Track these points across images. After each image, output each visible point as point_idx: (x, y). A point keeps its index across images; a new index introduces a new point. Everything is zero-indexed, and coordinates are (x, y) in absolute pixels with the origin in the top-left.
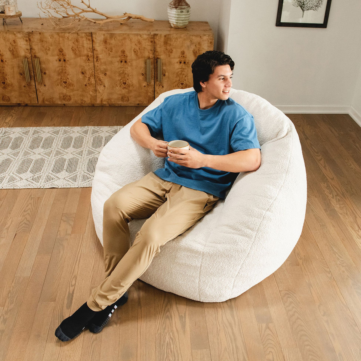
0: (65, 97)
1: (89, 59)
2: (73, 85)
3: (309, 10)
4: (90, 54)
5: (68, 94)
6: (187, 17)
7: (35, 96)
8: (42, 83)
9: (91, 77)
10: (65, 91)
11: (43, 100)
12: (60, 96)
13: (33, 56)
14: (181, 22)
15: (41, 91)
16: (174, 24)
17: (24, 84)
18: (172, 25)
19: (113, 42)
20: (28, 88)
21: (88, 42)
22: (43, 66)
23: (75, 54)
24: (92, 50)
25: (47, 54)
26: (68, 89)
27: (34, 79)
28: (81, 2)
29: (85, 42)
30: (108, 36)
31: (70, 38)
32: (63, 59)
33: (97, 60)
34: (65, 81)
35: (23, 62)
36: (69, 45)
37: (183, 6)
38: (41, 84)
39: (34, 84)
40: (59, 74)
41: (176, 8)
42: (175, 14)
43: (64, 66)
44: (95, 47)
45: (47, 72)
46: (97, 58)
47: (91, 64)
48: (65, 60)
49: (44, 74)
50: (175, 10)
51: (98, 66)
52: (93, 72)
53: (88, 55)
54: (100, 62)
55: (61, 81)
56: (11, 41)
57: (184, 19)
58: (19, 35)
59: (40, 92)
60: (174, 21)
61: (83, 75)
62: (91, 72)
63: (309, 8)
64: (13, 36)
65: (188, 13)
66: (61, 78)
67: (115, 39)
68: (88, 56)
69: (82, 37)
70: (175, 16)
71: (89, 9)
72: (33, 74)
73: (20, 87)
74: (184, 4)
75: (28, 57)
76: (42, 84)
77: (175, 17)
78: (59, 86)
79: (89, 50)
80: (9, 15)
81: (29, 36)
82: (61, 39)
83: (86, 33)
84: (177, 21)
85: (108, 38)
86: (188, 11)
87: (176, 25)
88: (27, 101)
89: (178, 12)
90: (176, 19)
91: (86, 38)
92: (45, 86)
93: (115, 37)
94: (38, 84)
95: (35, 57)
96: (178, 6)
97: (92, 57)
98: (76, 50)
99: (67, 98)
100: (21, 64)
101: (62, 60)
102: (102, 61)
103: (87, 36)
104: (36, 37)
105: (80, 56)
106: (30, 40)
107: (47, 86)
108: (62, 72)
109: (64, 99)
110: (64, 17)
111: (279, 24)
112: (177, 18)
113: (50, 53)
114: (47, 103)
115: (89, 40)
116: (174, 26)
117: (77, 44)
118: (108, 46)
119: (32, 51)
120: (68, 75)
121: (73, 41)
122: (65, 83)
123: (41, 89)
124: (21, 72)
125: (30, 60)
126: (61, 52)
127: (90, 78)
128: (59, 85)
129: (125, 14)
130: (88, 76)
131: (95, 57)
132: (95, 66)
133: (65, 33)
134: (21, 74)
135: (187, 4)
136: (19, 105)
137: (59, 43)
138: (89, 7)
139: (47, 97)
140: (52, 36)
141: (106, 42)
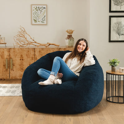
1: (33, 59)
4: (33, 57)
6: (73, 43)
7: (9, 75)
8: (12, 70)
11: (12, 77)
12: (19, 75)
16: (67, 46)
19: (43, 52)
20: (6, 72)
21: (33, 52)
22: (14, 62)
23: (27, 57)
27: (9, 68)
28: (31, 38)
30: (41, 49)
34: (22, 68)
35: (6, 60)
36: (25, 53)
39: (9, 70)
40: (20, 65)
41: (68, 39)
42: (68, 41)
43: (22, 62)
44: (36, 54)
45: (15, 65)
48: (23, 60)
55: (20, 69)
56: (2, 52)
57: (71, 43)
58: (5, 50)
59: (11, 74)
60: (68, 44)
63: (122, 34)
64: (3, 50)
71: (33, 42)
72: (9, 66)
73: (3, 71)
74: (71, 37)
75: (8, 58)
79: (33, 55)
80: (2, 43)
82: (22, 51)
86: (73, 40)
88: (5, 77)
91: (32, 50)
93: (44, 50)
95: (11, 58)
98: (28, 55)
100: (5, 62)
101: (22, 59)
104: (12, 51)
105: (29, 58)
106: (9, 51)
107: (14, 71)
110: (23, 45)
111: (110, 41)
113: (17, 57)
114: (13, 78)
117: (28, 53)
118: (41, 53)
119: (10, 56)
120: (24, 66)
121: (27, 51)
123: (12, 72)
125: (8, 60)
126: (21, 56)
128: (20, 71)
129: (48, 43)
131: (35, 58)
133: (24, 48)
134: (4, 66)
135: (73, 38)
136: (1, 79)
137: (21, 53)
138: (33, 40)
139: (14, 75)
140: (18, 50)
141: (40, 52)
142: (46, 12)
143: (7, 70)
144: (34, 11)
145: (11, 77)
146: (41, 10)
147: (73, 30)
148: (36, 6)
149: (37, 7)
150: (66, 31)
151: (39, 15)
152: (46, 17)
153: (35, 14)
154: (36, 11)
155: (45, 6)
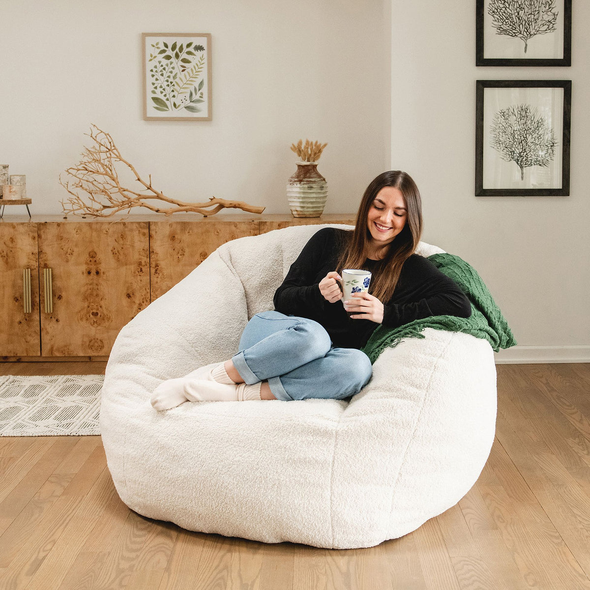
0: (91, 344)
1: (141, 269)
2: (109, 319)
3: (532, 165)
4: (145, 260)
5: (99, 336)
6: (320, 198)
7: (37, 341)
8: (53, 316)
9: (143, 302)
10: (93, 331)
11: (52, 351)
12: (83, 341)
13: (42, 265)
14: (311, 205)
15: (49, 330)
16: (297, 211)
17: (18, 318)
18: (295, 213)
19: (186, 237)
20: (25, 327)
21: (143, 238)
22: (59, 283)
23: (118, 260)
24: (148, 252)
25: (67, 261)
26: (99, 328)
27: (39, 308)
28: (137, 179)
29: (136, 238)
30: (179, 227)
31: (110, 231)
32: (95, 271)
33: (156, 270)
34: (95, 311)
35: (22, 277)
36: (108, 245)
37: (312, 178)
38: (51, 318)
39: (38, 318)
40: (86, 298)
41: (300, 181)
42: (300, 193)
43: (95, 282)
44: (154, 248)
45: (64, 294)
46: (156, 266)
47: (146, 278)
48: (97, 273)
49: (58, 298)
50: (299, 185)
51: (157, 283)
52: (147, 292)
53: (141, 262)
54: (161, 274)
55: (88, 312)
56: (7, 238)
57: (314, 200)
58: (22, 229)
59: (47, 333)
60: (298, 204)
61: (129, 300)
62: (143, 294)
63: (531, 162)
64: (12, 230)
65: (322, 190)
66: (89, 307)
67: (191, 232)
68: (140, 264)
69: (131, 230)
70: (298, 195)
71: (150, 193)
72: (37, 300)
73: (11, 324)
74: (313, 175)
75: (32, 267)
76: (53, 319)
77: (299, 198)
78: (84, 323)
79: (142, 253)
80: (9, 199)
81: (39, 229)
82: (94, 234)
83: (139, 223)
84: (302, 205)
85: (179, 232)
86: (322, 188)
87: (301, 211)
88: (21, 353)
89: (304, 188)
90: (301, 200)
91: (139, 230)
92: (57, 321)
93: (190, 229)
94: (46, 318)
95: (46, 266)
96: (304, 178)
97: (148, 265)
98: (119, 254)
99: (96, 344)
100: (20, 281)
101: (93, 272)
102: (165, 272)
103: (141, 228)
104: (51, 232)
105: (126, 264)
106: (39, 236)
107: (60, 323)
108: (92, 295)
109: (91, 347)
110: (105, 207)
111: (481, 192)
112: (303, 198)
113: (72, 259)
114: (58, 354)
115: (144, 234)
116: (299, 214)
117: (121, 242)
118: (177, 245)
119: (41, 256)
120: (101, 300)
121: (116, 236)
122: (95, 314)
123: (50, 327)
124: (17, 295)
125: (35, 273)
126: (92, 257)
127: (142, 305)
128: (84, 320)
129: (212, 199)
130: (137, 302)
131: (153, 265)
132: (151, 283)
133: (102, 223)
134: (16, 299)
135: (320, 176)
136: (5, 359)
137: (91, 242)
138: (149, 188)
139: (59, 342)
140: (79, 229)
141: (173, 238)
142: (205, 66)
143: (28, 318)
144: (155, 62)
145: (49, 347)
146: (183, 55)
147: (322, 142)
148: (162, 40)
149: (166, 46)
150: (294, 148)
151: (174, 77)
152: (205, 89)
153: (158, 76)
154: (165, 62)
155: (202, 42)
